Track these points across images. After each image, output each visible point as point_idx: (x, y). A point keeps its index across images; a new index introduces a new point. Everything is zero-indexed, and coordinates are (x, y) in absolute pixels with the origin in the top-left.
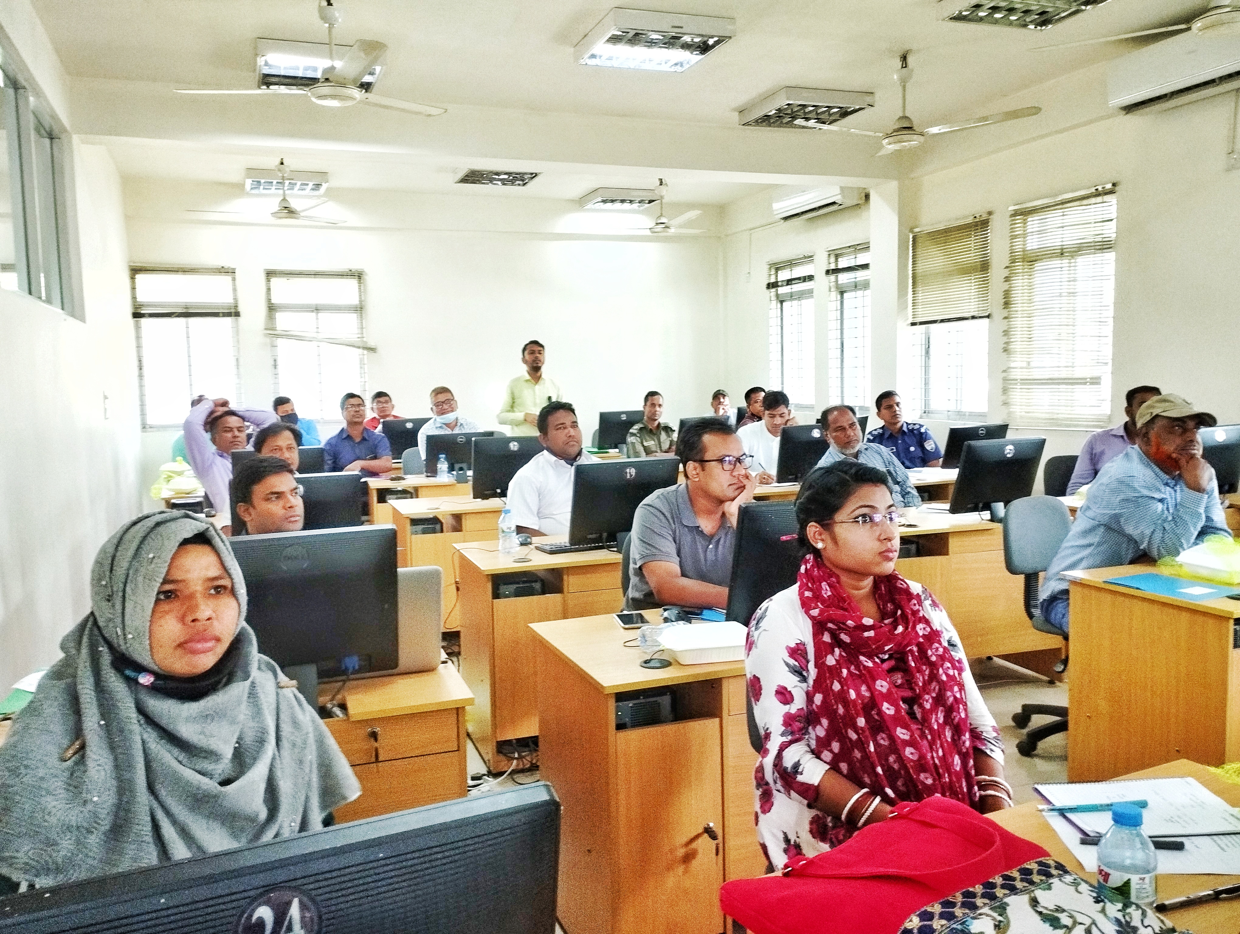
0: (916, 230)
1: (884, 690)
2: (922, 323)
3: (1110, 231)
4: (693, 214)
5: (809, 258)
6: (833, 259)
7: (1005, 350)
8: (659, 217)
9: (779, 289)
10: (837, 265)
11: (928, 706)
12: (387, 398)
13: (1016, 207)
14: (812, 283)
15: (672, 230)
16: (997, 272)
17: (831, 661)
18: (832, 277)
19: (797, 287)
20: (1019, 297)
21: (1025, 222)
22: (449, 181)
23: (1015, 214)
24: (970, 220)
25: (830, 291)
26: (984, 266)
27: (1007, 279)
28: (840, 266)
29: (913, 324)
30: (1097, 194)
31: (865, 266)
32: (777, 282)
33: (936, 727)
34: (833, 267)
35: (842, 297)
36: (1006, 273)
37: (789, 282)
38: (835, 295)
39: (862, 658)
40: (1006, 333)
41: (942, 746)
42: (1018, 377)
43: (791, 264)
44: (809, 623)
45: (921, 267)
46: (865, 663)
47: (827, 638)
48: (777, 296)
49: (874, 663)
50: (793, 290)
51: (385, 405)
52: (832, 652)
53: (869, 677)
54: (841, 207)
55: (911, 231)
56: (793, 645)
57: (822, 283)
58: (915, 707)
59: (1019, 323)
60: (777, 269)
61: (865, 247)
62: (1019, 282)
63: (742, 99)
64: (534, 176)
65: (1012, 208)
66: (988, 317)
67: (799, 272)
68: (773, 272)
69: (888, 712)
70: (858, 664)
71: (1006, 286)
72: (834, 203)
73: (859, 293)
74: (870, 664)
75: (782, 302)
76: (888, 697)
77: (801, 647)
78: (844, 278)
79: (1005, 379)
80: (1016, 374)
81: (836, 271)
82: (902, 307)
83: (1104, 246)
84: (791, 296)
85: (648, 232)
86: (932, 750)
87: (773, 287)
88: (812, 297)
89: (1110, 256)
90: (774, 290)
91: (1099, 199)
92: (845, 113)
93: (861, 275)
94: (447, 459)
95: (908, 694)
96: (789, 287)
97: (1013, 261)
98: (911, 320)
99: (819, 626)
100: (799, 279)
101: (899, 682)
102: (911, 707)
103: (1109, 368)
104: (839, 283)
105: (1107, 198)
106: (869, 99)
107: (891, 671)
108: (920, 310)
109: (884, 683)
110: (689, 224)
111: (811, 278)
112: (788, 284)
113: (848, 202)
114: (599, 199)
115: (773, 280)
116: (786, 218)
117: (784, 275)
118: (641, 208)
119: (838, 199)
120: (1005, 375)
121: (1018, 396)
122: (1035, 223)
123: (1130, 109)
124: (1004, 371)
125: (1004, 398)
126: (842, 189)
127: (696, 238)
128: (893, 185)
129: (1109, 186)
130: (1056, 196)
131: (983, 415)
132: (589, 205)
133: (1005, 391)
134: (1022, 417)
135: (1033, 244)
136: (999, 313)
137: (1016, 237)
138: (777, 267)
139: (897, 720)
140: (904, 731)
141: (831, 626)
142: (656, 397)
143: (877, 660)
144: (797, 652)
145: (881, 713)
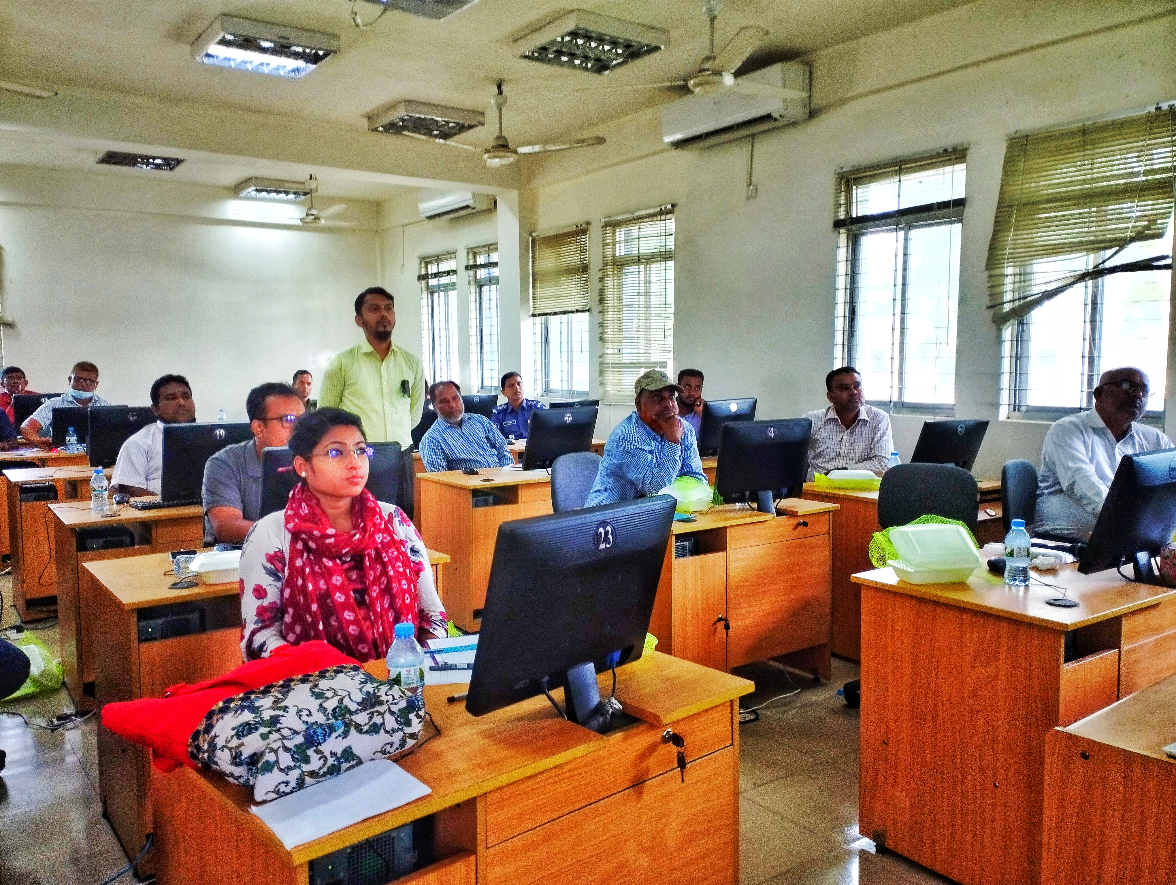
0: (534, 234)
1: (338, 584)
2: (540, 315)
3: (671, 244)
4: (339, 208)
5: (451, 254)
6: (471, 257)
7: (601, 339)
8: (309, 209)
9: (430, 281)
10: (475, 261)
11: (374, 595)
12: (19, 374)
13: (606, 220)
14: (455, 276)
15: (323, 221)
16: (594, 273)
17: (299, 563)
18: (471, 272)
19: (444, 280)
20: (610, 295)
21: (614, 232)
22: (89, 160)
23: (606, 225)
24: (573, 228)
25: (469, 284)
26: (584, 268)
27: (601, 279)
28: (478, 263)
29: (534, 315)
30: (662, 213)
31: (495, 264)
32: (427, 275)
33: (380, 610)
34: (471, 263)
35: (480, 290)
36: (600, 274)
37: (437, 275)
38: (473, 288)
39: (324, 560)
40: (602, 325)
41: (382, 624)
42: (611, 362)
43: (437, 258)
44: (288, 535)
45: (540, 266)
46: (327, 564)
47: (300, 546)
48: (428, 287)
49: (336, 564)
50: (441, 282)
51: (16, 381)
52: (302, 556)
53: (328, 574)
54: (474, 211)
55: (530, 234)
56: (272, 552)
57: (463, 277)
59: (610, 316)
60: (427, 263)
61: (491, 247)
62: (610, 282)
63: (368, 107)
64: (179, 162)
65: (603, 220)
66: (588, 311)
67: (444, 266)
68: (423, 265)
69: (339, 599)
70: (321, 565)
71: (600, 286)
72: (467, 207)
73: (493, 287)
74: (330, 564)
75: (432, 293)
76: (341, 589)
77: (279, 554)
78: (482, 274)
79: (601, 363)
80: (610, 359)
81: (475, 267)
82: (524, 299)
83: (666, 256)
84: (439, 288)
85: (299, 223)
87: (423, 279)
88: (455, 289)
89: (671, 264)
90: (424, 282)
91: (663, 217)
92: (461, 128)
93: (495, 272)
94: (76, 432)
95: (359, 586)
96: (436, 279)
97: (605, 264)
98: (531, 312)
99: (295, 537)
100: (444, 272)
101: (353, 577)
102: (361, 597)
103: (671, 355)
104: (478, 277)
105: (668, 216)
106: (480, 118)
107: (350, 569)
108: (539, 304)
109: (339, 578)
110: (336, 217)
111: (454, 272)
112: (435, 277)
113: (480, 207)
114: (254, 188)
115: (423, 272)
116: (430, 218)
117: (433, 269)
118: (298, 199)
119: (470, 203)
120: (601, 359)
121: (611, 377)
122: (621, 233)
123: (678, 144)
124: (600, 357)
125: (601, 378)
126: (473, 194)
127: (353, 230)
128: (514, 194)
129: (669, 207)
130: (634, 212)
131: (586, 393)
132: (244, 194)
133: (601, 373)
134: (613, 395)
135: (621, 251)
136: (596, 308)
137: (607, 244)
138: (427, 261)
139: (346, 606)
140: (350, 614)
141: (303, 536)
142: (305, 375)
143: (338, 561)
144: (275, 558)
145: (334, 601)
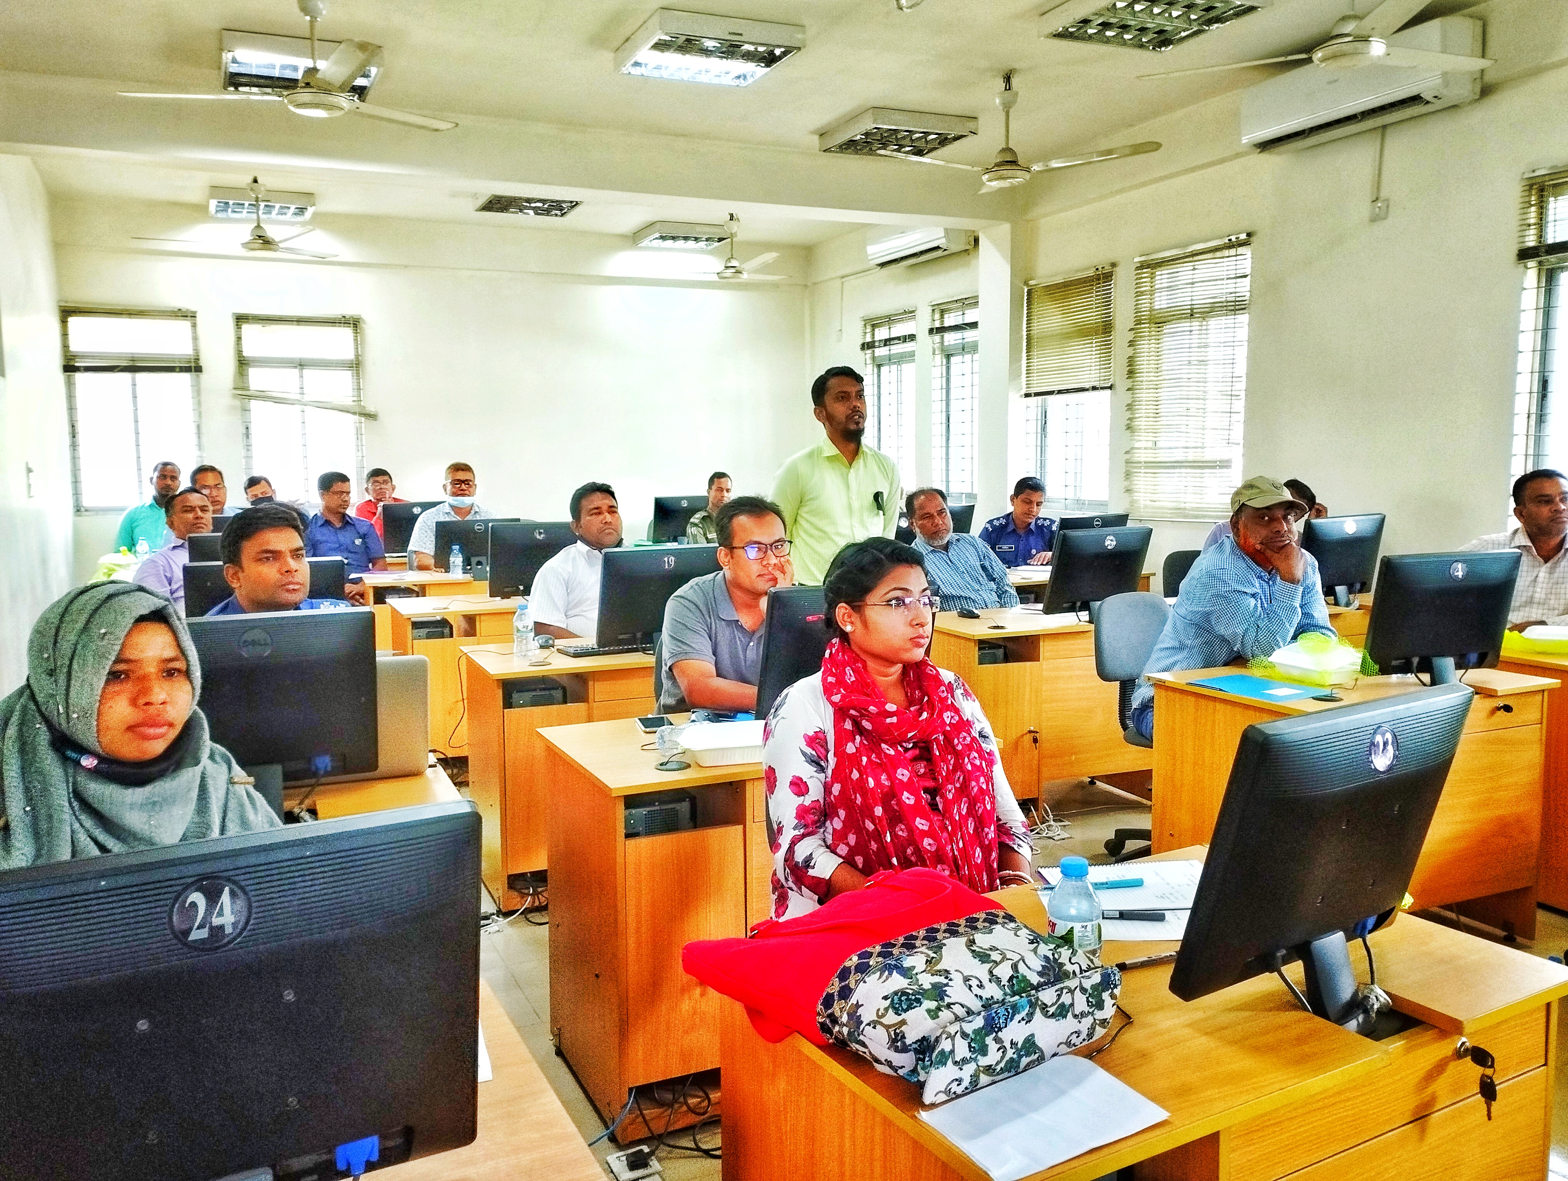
0: (1032, 282)
1: (905, 779)
2: (1037, 394)
3: (1244, 287)
4: (770, 257)
5: (909, 314)
6: (937, 316)
7: (1129, 427)
8: (729, 260)
9: (876, 350)
10: (942, 322)
11: (951, 796)
12: (386, 477)
13: (1143, 259)
14: (912, 344)
15: (745, 276)
16: (1121, 335)
17: (851, 748)
18: (937, 338)
19: (897, 349)
20: (1144, 364)
21: (1152, 277)
22: (468, 208)
23: (1142, 266)
24: (1091, 273)
25: (934, 354)
26: (1107, 328)
27: (1131, 343)
28: (946, 324)
29: (1027, 395)
30: (1230, 246)
31: (974, 325)
32: (874, 342)
33: (957, 818)
34: (937, 324)
35: (948, 362)
36: (1131, 336)
37: (887, 342)
38: (939, 359)
39: (884, 746)
40: (1130, 407)
41: (962, 837)
42: (1142, 459)
43: (889, 320)
44: (830, 710)
45: (1038, 327)
46: (887, 751)
47: (848, 725)
48: (874, 358)
49: (896, 750)
50: (892, 352)
51: (383, 485)
52: (853, 741)
53: (890, 766)
54: (946, 253)
55: (1026, 283)
56: (811, 733)
57: (925, 344)
58: (938, 799)
59: (1144, 395)
60: (874, 326)
61: (971, 302)
62: (1145, 347)
63: (823, 118)
64: (574, 205)
65: (1137, 259)
66: (1110, 388)
67: (899, 330)
68: (869, 329)
69: (907, 802)
70: (880, 752)
71: (1130, 352)
72: (937, 248)
73: (968, 357)
74: (892, 752)
75: (879, 366)
76: (909, 786)
77: (821, 735)
78: (951, 338)
79: (1127, 462)
80: (1141, 456)
81: (942, 330)
82: (1014, 374)
83: (1236, 307)
84: (890, 360)
85: (715, 278)
86: (952, 841)
87: (868, 348)
88: (913, 361)
89: (1244, 318)
90: (869, 351)
91: (1233, 252)
92: (944, 140)
93: (969, 335)
94: (461, 551)
95: (930, 784)
96: (887, 348)
97: (1139, 322)
98: (1024, 391)
99: (840, 713)
100: (898, 338)
101: (922, 771)
102: (933, 798)
103: (1240, 450)
104: (946, 344)
105: (1240, 250)
106: (971, 125)
107: (915, 759)
108: (1035, 378)
109: (906, 772)
110: (765, 269)
111: (912, 337)
112: (885, 345)
113: (954, 248)
114: (657, 235)
115: (868, 339)
116: (883, 265)
117: (882, 334)
118: (710, 248)
119: (942, 242)
120: (1127, 456)
121: (1142, 481)
122: (1162, 276)
123: (1266, 146)
124: (1127, 452)
125: (1126, 483)
126: (946, 230)
127: (776, 286)
128: (1005, 228)
129: (1243, 236)
130: (1186, 245)
131: (1104, 504)
132: (645, 243)
133: (1128, 475)
134: (1146, 507)
135: (1161, 302)
136: (1122, 384)
137: (1142, 293)
138: (874, 323)
139: (917, 810)
140: (923, 821)
141: (852, 712)
142: (723, 480)
143: (900, 748)
144: (816, 740)
145: (900, 802)
